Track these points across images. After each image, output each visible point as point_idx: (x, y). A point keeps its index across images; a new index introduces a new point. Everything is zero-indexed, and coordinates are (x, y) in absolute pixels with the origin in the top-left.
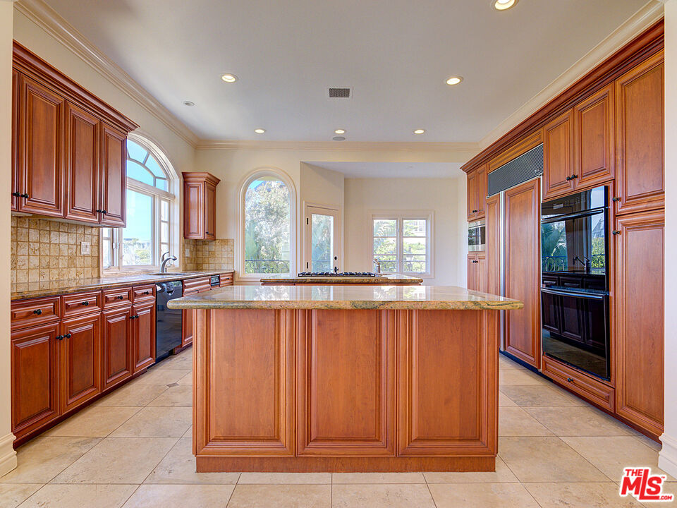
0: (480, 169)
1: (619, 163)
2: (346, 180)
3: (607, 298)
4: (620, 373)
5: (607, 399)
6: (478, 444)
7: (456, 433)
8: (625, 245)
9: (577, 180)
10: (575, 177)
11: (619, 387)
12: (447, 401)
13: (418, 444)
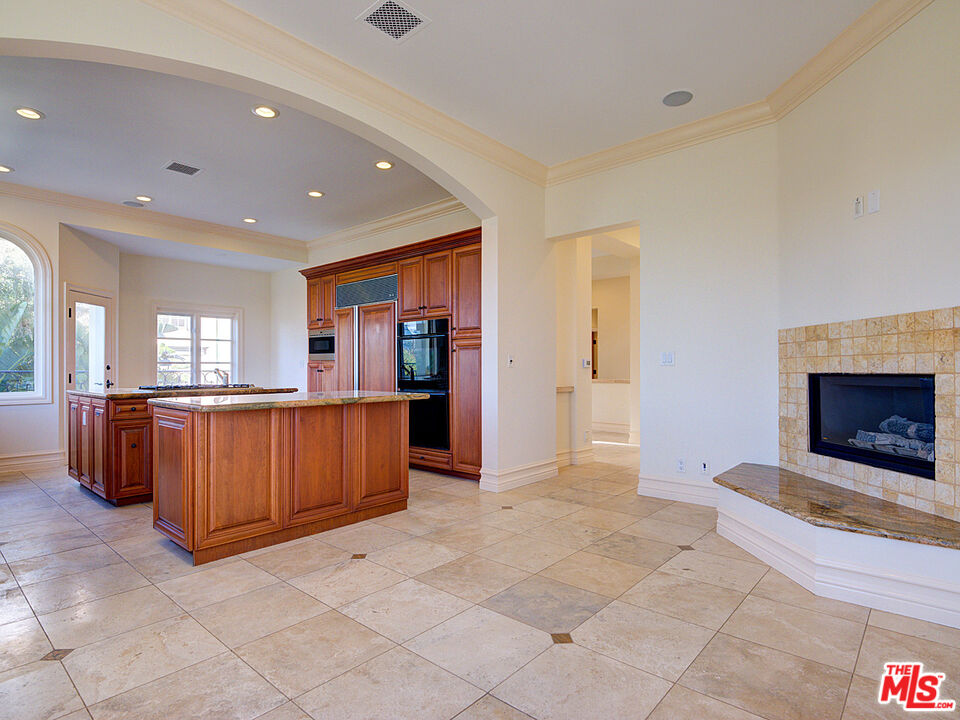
0: (327, 278)
1: (454, 305)
2: (122, 255)
3: (448, 394)
4: (455, 444)
5: (448, 463)
6: (398, 492)
7: (387, 487)
8: (458, 358)
9: (426, 310)
10: (424, 308)
11: (454, 452)
12: (382, 466)
13: (365, 500)
